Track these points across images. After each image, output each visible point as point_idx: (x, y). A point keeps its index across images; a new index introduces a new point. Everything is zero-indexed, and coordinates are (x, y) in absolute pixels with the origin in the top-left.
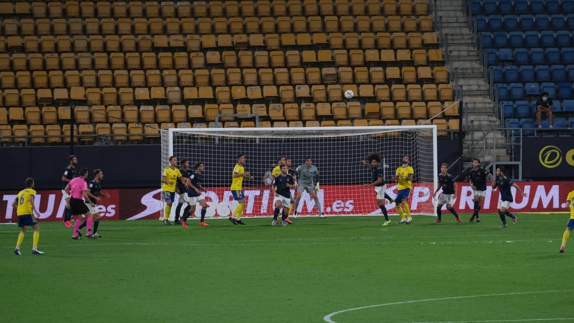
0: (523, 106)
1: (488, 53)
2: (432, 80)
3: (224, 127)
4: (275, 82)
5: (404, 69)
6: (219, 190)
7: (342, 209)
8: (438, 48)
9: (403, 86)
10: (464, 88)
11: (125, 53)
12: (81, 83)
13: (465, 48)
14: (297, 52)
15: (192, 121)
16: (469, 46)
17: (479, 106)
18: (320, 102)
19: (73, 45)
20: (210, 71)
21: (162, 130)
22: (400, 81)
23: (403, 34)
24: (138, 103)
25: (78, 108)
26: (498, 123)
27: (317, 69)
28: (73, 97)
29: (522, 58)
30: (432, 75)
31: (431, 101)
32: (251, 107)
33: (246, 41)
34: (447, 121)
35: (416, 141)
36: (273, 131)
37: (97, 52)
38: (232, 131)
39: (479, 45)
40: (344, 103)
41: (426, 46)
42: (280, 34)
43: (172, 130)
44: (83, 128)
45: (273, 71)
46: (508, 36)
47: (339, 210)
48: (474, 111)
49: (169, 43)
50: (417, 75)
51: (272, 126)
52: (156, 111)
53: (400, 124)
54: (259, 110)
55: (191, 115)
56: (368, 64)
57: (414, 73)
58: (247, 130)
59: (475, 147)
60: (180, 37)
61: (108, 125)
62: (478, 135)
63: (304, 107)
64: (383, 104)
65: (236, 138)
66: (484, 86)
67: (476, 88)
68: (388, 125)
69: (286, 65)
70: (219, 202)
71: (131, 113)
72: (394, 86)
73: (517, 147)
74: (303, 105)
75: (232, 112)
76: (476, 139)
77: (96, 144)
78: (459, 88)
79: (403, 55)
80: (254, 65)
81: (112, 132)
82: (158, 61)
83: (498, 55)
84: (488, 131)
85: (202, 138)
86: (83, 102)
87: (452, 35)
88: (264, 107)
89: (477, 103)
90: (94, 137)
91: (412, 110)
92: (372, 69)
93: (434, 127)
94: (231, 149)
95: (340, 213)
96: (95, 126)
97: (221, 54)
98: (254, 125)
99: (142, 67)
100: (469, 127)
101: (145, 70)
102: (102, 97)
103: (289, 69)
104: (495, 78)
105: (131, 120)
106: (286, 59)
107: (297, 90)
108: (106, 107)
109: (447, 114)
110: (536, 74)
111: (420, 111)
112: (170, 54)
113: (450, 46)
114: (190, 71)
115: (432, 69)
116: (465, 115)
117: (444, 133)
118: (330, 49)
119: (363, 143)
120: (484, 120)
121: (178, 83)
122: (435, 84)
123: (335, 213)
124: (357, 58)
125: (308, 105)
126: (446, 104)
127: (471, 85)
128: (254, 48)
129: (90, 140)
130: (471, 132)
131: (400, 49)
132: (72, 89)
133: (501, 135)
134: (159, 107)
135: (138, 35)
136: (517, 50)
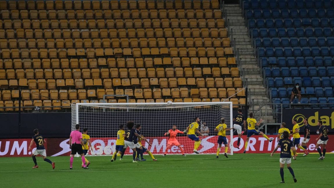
0: (283, 91)
1: (262, 60)
2: (229, 75)
3: (108, 102)
4: (138, 76)
5: (213, 69)
6: (104, 139)
7: (177, 150)
8: (233, 57)
9: (212, 79)
10: (249, 80)
11: (51, 59)
12: (25, 76)
13: (249, 57)
14: (151, 59)
15: (90, 99)
16: (251, 55)
17: (257, 90)
18: (164, 88)
19: (20, 54)
20: (100, 70)
21: (72, 104)
22: (211, 76)
23: (213, 48)
24: (58, 88)
25: (23, 91)
26: (268, 101)
27: (163, 69)
28: (20, 84)
29: (282, 63)
30: (230, 72)
31: (229, 87)
32: (124, 90)
33: (121, 52)
34: (239, 99)
35: (220, 111)
36: (137, 105)
37: (35, 58)
38: (113, 104)
39: (257, 55)
40: (178, 89)
41: (226, 56)
42: (141, 48)
43: (78, 104)
44: (26, 103)
45: (137, 70)
46: (274, 50)
47: (175, 151)
48: (254, 94)
49: (76, 53)
50: (221, 72)
51: (136, 102)
52: (69, 93)
53: (211, 101)
54: (129, 93)
55: (89, 95)
56: (192, 66)
57: (219, 71)
58: (122, 104)
59: (255, 114)
60: (83, 50)
61: (41, 101)
62: (256, 108)
63: (155, 91)
64: (201, 89)
65: (115, 108)
66: (260, 79)
67: (255, 80)
68: (204, 101)
69: (144, 66)
70: (105, 146)
71: (54, 94)
72: (207, 79)
73: (280, 115)
74: (154, 90)
75: (113, 93)
76: (256, 110)
77: (34, 112)
78: (245, 80)
79: (213, 61)
80: (126, 67)
81: (43, 105)
82: (70, 64)
83: (268, 61)
84: (263, 105)
85: (95, 109)
86: (26, 88)
87: (242, 49)
88: (131, 91)
89: (256, 89)
90: (32, 108)
91: (218, 93)
92: (195, 69)
93: (231, 103)
94: (112, 115)
95: (175, 153)
96: (33, 102)
97: (107, 60)
98: (126, 101)
99: (61, 67)
100: (251, 103)
101: (62, 69)
102: (37, 85)
103: (146, 68)
104: (266, 75)
105: (54, 98)
106: (144, 63)
107: (151, 81)
108: (40, 90)
109: (238, 95)
110: (290, 72)
111: (222, 93)
112: (77, 60)
113: (240, 55)
114: (89, 70)
115: (230, 69)
116: (249, 96)
117: (236, 107)
118: (170, 57)
119: (189, 112)
120: (260, 99)
121: (82, 77)
122: (232, 77)
123: (173, 153)
124: (186, 62)
125: (157, 90)
126: (238, 89)
127: (253, 78)
128: (126, 57)
129: (30, 109)
130: (252, 106)
131: (211, 57)
132: (20, 80)
133: (270, 107)
134: (70, 91)
135: (59, 48)
136: (279, 58)
